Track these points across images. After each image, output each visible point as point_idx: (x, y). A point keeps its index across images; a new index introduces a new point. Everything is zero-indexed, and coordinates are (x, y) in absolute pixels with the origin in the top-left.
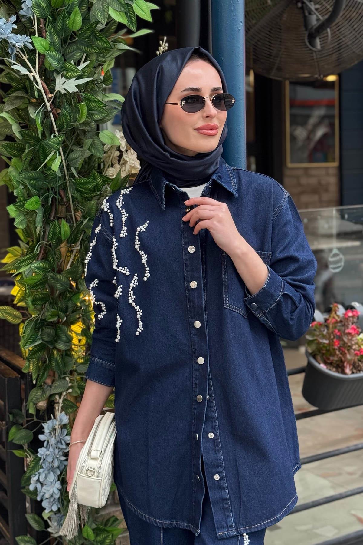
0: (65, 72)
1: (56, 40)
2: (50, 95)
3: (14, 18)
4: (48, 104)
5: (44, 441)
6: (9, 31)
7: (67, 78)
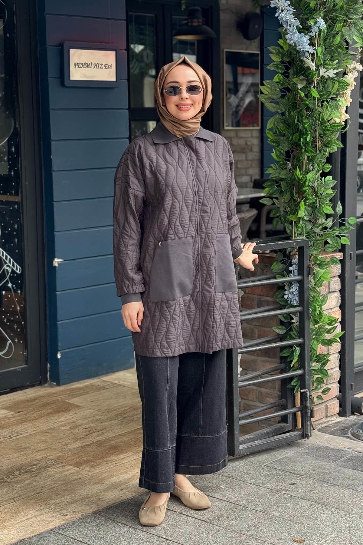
0: (325, 66)
1: (324, 48)
2: (318, 78)
3: (308, 37)
4: (316, 83)
5: (292, 271)
6: (307, 44)
7: (326, 69)
